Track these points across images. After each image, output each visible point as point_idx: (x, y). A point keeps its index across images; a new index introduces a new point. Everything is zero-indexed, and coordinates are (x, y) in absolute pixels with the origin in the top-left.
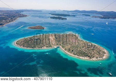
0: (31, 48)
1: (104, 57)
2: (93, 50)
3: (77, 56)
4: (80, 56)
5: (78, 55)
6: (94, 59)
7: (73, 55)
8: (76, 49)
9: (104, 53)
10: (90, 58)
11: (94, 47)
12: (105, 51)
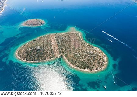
0: (35, 62)
3: (79, 69)
4: (82, 68)
5: (80, 67)
6: (94, 71)
7: (76, 67)
8: (79, 59)
10: (91, 70)
11: (95, 57)
12: (105, 58)
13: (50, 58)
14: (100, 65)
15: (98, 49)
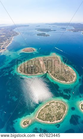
0: (30, 75)
1: (74, 80)
2: (68, 75)
3: (59, 80)
4: (61, 80)
6: (68, 82)
7: (57, 80)
8: (59, 74)
9: (74, 76)
10: (66, 82)
11: (69, 73)
12: (75, 74)
13: (40, 73)
14: (72, 79)
15: (70, 68)
